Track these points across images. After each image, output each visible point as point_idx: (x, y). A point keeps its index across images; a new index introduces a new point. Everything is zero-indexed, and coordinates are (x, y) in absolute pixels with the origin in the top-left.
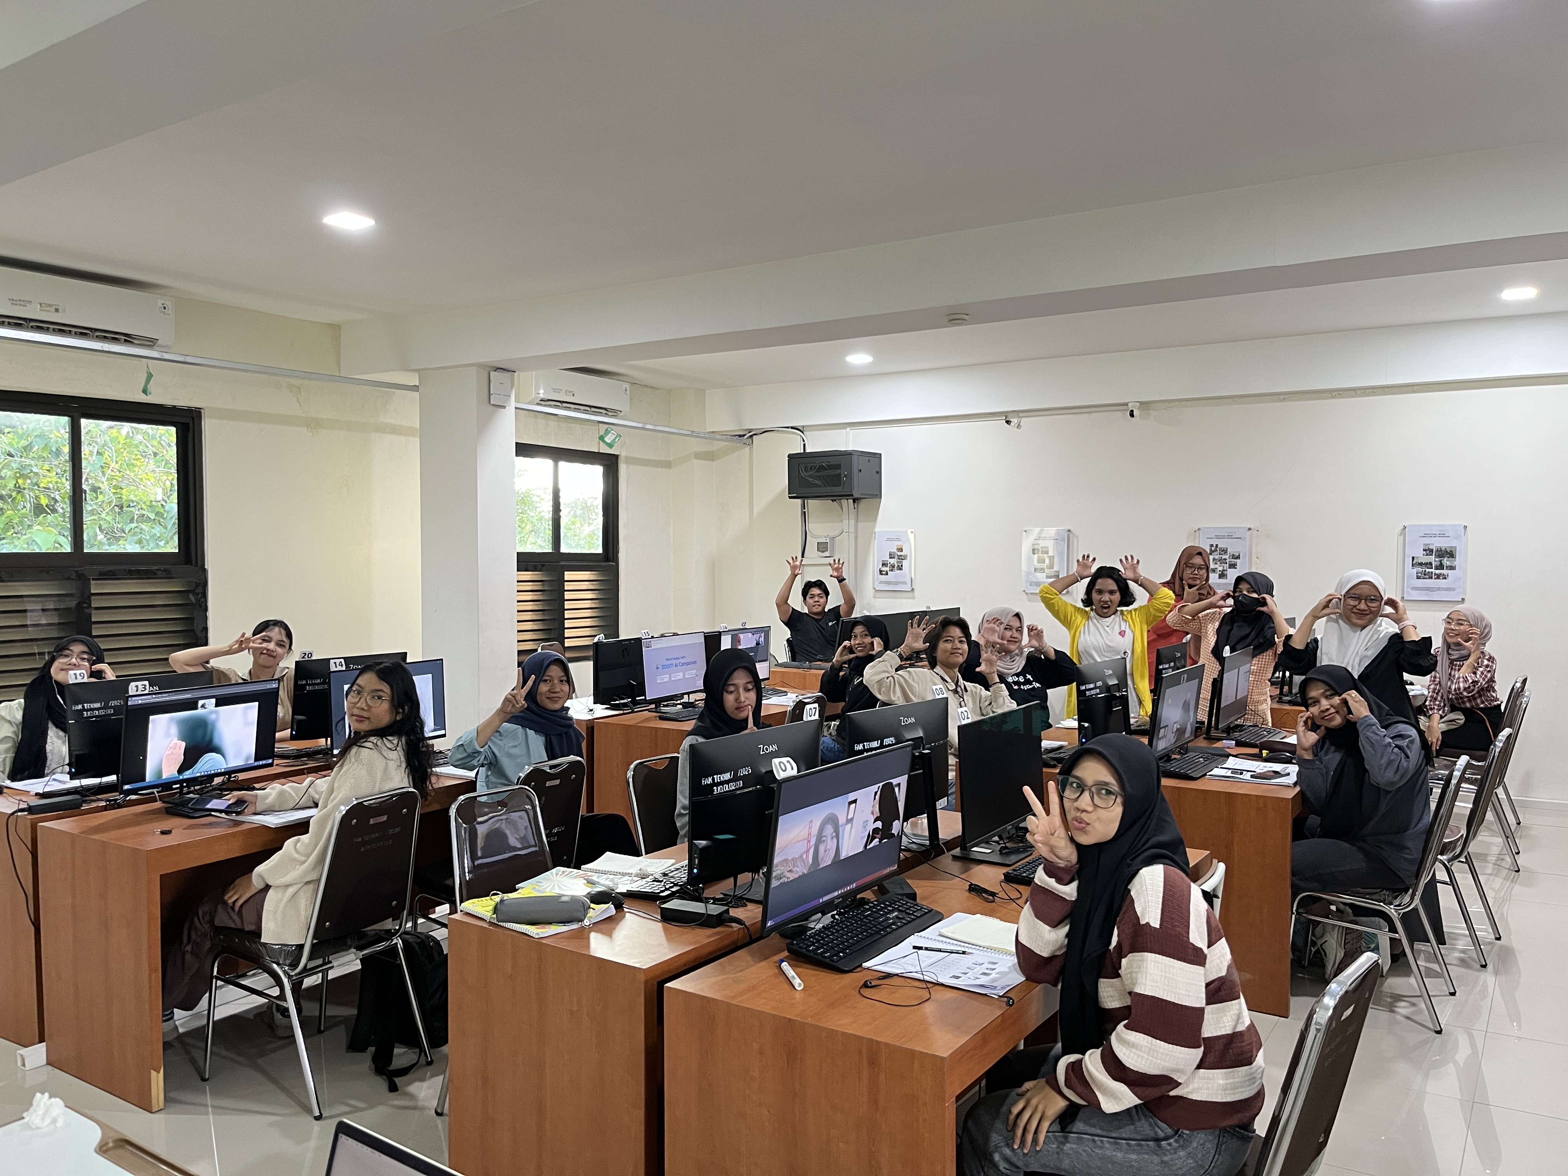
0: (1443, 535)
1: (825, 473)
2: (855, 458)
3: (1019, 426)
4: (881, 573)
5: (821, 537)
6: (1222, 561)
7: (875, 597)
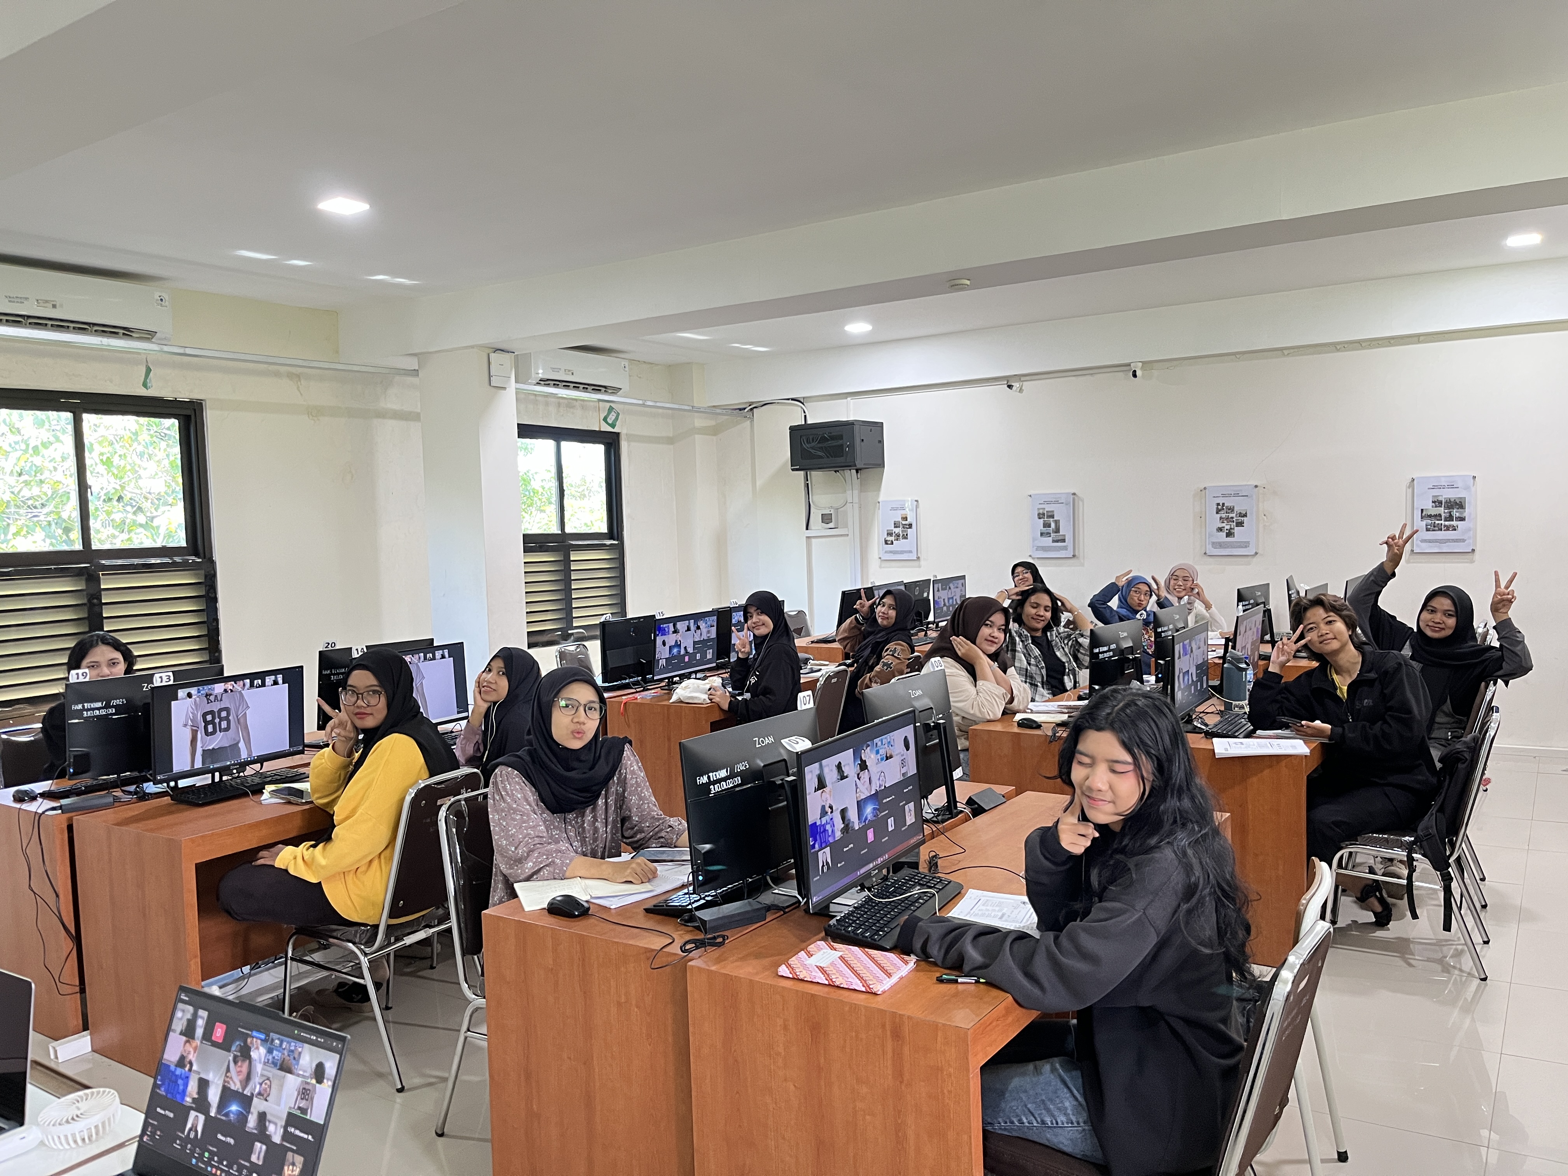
0: (1451, 486)
1: (826, 444)
2: (856, 428)
3: (1021, 391)
4: (886, 542)
5: (825, 508)
6: (1229, 520)
7: (880, 567)
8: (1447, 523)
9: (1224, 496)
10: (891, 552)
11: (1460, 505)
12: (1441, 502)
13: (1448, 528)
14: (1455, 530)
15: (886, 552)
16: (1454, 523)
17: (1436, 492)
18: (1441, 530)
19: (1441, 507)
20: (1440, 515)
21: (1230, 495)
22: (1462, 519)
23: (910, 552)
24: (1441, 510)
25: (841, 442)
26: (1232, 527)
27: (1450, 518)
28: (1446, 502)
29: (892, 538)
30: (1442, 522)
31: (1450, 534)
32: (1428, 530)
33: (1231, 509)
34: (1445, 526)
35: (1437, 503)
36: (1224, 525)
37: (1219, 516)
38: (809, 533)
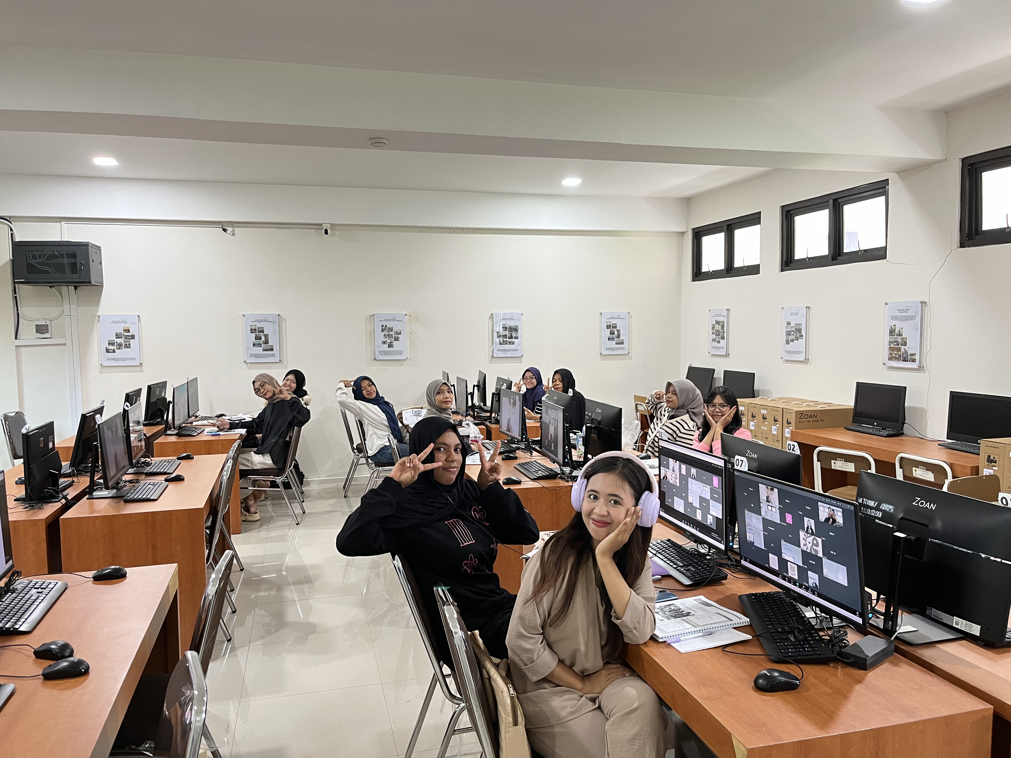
0: (511, 319)
1: (57, 261)
3: (233, 234)
4: (108, 351)
5: (39, 320)
6: (390, 336)
7: (101, 372)
8: (510, 340)
9: (386, 320)
10: (113, 359)
11: (516, 330)
12: (506, 328)
13: (510, 343)
14: (513, 344)
15: (108, 359)
16: (513, 340)
17: (504, 322)
18: (507, 344)
19: (506, 330)
20: (506, 336)
21: (390, 320)
22: (517, 338)
23: (133, 359)
24: (507, 333)
26: (392, 341)
27: (511, 337)
28: (509, 328)
29: (115, 347)
30: (507, 339)
31: (512, 347)
32: (500, 344)
33: (391, 329)
34: (509, 342)
35: (505, 328)
36: (387, 339)
37: (383, 333)
38: (18, 342)
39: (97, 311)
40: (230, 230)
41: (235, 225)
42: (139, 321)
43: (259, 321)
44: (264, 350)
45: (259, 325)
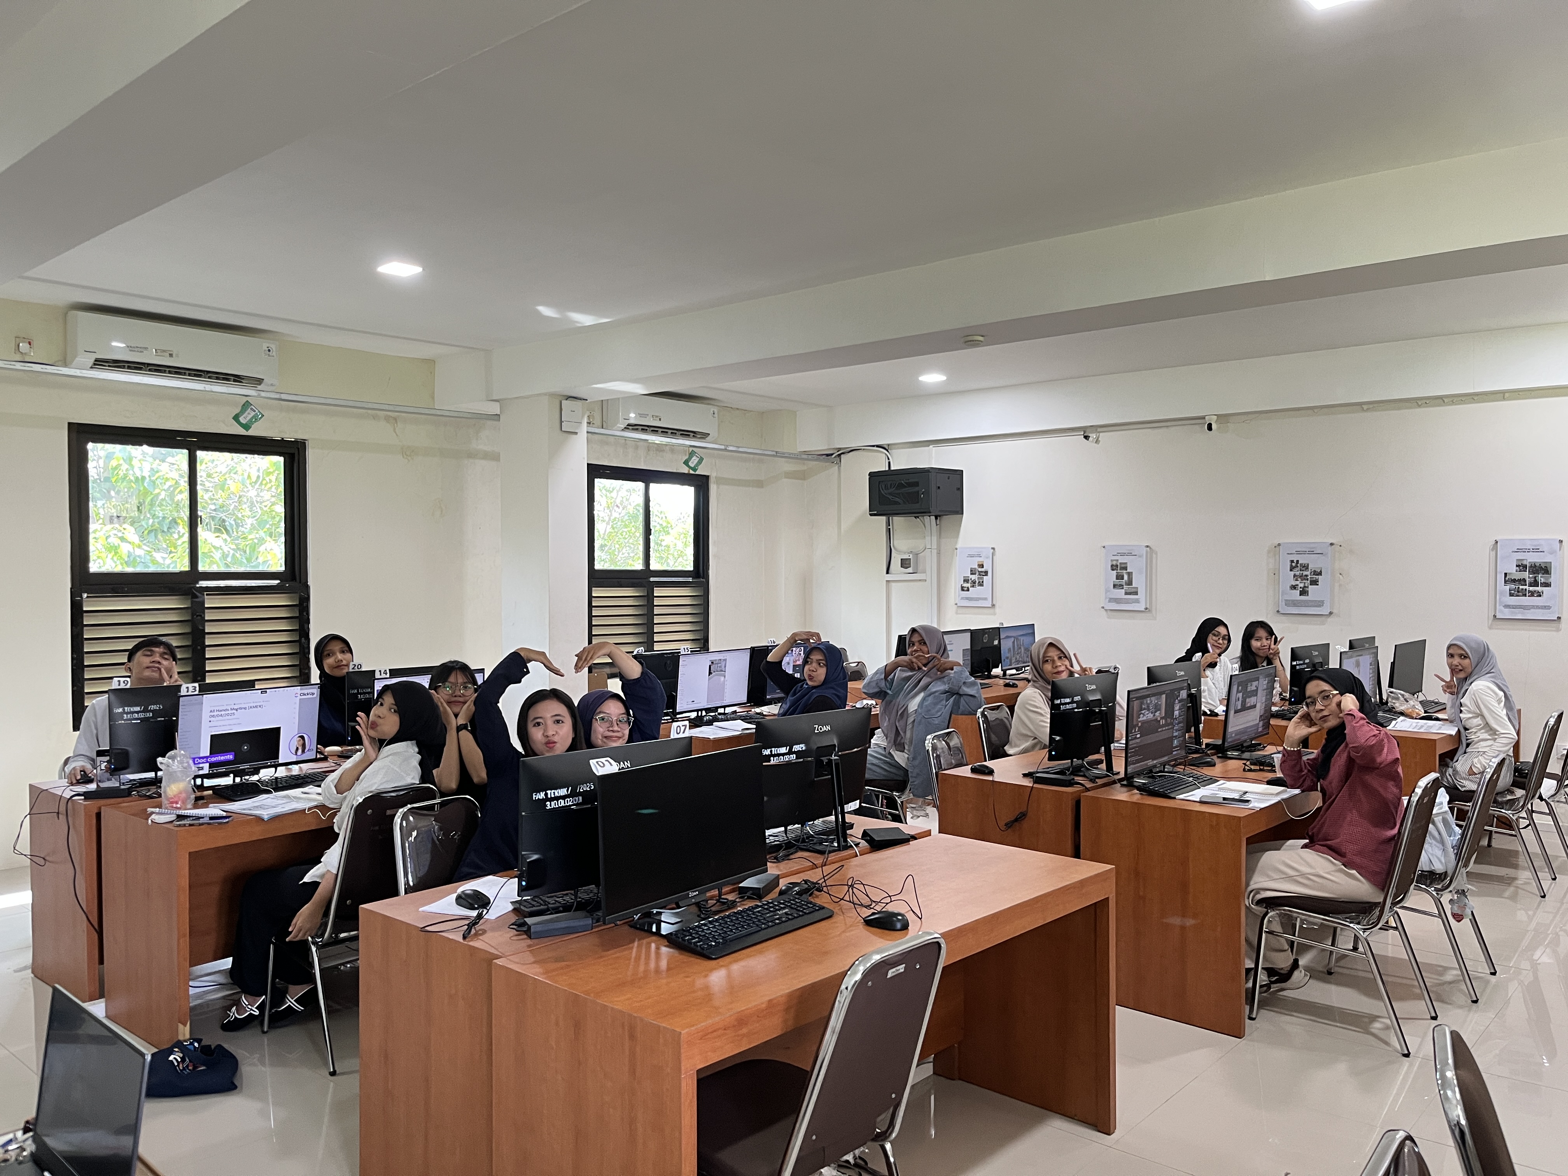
0: (1536, 550)
1: (903, 490)
2: (932, 476)
3: (1097, 441)
4: (963, 589)
5: (905, 553)
6: (1304, 578)
7: (957, 613)
9: (1298, 553)
10: (967, 599)
11: (1546, 570)
12: (1525, 566)
13: (1532, 594)
14: (1540, 596)
15: (962, 598)
16: (1539, 589)
17: (1520, 556)
18: (1526, 595)
20: (1524, 580)
21: (1304, 553)
22: (1547, 585)
23: (985, 599)
24: (1526, 575)
25: (916, 489)
26: (1306, 585)
27: (1535, 583)
28: (1531, 567)
29: (969, 585)
30: (1527, 587)
31: (1535, 600)
32: (1511, 595)
33: (1305, 567)
34: (1529, 591)
35: (1522, 567)
36: (1298, 583)
37: (1292, 573)
38: (889, 577)
39: (956, 543)
40: (1093, 436)
41: (1099, 430)
42: (993, 554)
43: (1123, 554)
44: (1126, 594)
45: (1122, 560)
